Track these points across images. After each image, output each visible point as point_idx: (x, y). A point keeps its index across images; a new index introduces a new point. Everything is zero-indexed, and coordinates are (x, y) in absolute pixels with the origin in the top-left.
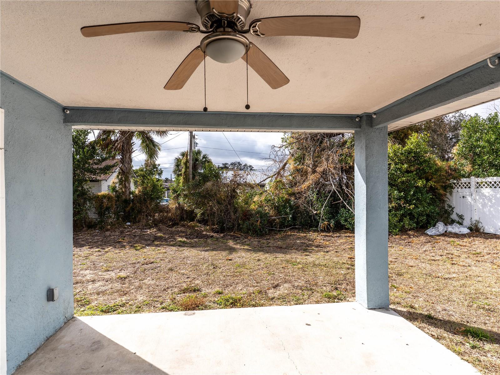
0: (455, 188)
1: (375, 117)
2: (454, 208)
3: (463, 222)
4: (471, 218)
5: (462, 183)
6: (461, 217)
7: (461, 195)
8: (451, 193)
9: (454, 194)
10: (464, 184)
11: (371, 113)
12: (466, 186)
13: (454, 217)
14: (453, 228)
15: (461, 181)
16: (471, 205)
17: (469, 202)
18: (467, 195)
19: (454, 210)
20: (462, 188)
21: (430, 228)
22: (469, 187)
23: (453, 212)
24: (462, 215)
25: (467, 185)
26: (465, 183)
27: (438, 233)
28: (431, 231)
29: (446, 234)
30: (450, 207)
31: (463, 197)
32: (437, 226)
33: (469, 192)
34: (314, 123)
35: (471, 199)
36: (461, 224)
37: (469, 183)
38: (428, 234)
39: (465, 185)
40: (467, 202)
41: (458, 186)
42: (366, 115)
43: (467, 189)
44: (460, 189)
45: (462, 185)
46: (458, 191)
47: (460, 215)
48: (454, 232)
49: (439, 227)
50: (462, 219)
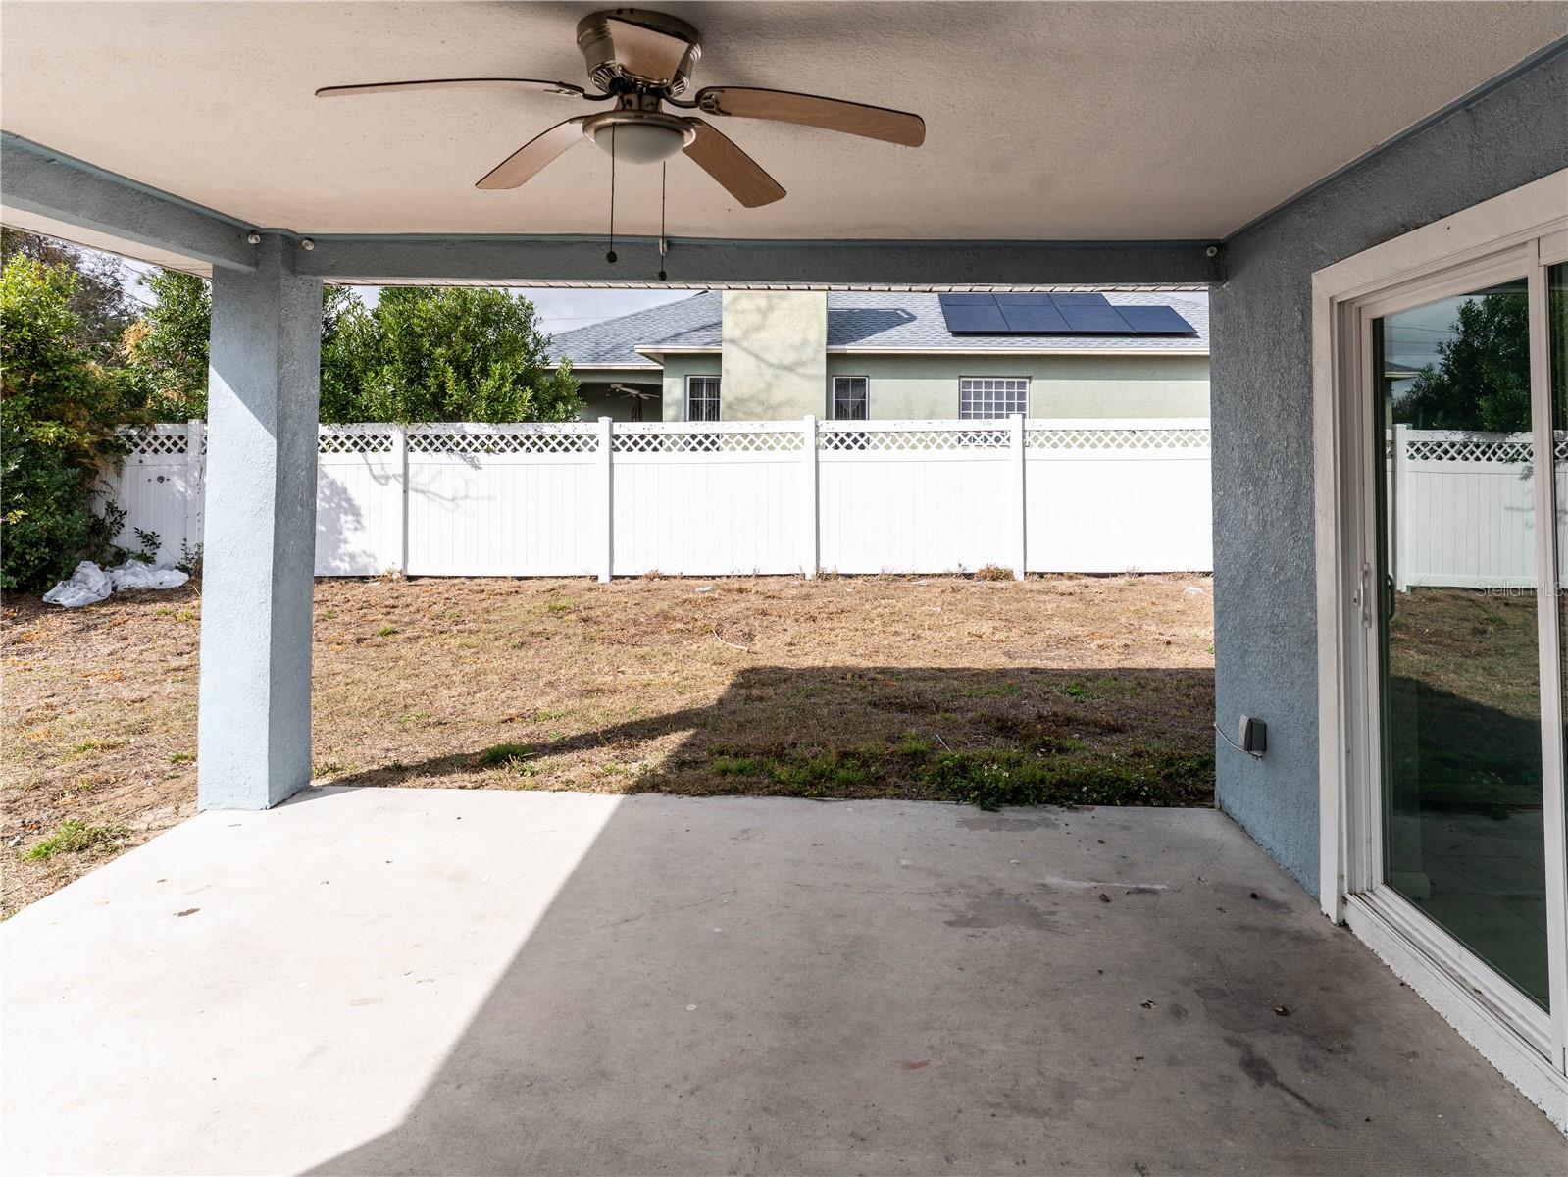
0: (132, 451)
1: (310, 248)
2: (126, 513)
3: (155, 554)
4: (185, 540)
5: (156, 438)
6: (150, 540)
7: (154, 474)
8: (119, 466)
9: (127, 471)
10: (165, 441)
11: (298, 234)
12: (172, 447)
13: (126, 540)
14: (135, 574)
15: (155, 429)
16: (186, 500)
17: (179, 491)
18: (174, 473)
19: (126, 520)
20: (156, 451)
21: (55, 585)
22: (181, 451)
23: (122, 525)
24: (153, 533)
25: (175, 444)
26: (169, 438)
27: (95, 598)
28: (65, 594)
29: (120, 596)
30: (111, 508)
31: (161, 479)
32: (78, 576)
33: (181, 462)
34: (145, 219)
35: (184, 484)
36: (148, 560)
37: (181, 438)
38: (60, 606)
39: (168, 444)
40: (173, 495)
41: (143, 445)
42: (282, 236)
43: (175, 456)
44: (149, 456)
45: (156, 445)
46: (141, 462)
47: (146, 535)
48: (142, 586)
49: (92, 579)
50: (155, 544)
